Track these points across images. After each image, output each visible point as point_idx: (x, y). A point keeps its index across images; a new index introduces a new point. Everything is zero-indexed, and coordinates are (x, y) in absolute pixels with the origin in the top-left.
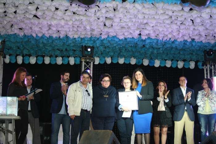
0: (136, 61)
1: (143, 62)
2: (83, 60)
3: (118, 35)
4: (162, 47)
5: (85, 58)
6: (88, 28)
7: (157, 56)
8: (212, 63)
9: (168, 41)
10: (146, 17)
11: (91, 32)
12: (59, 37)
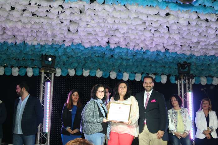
0: (103, 74)
1: (110, 75)
2: (43, 71)
3: (84, 42)
4: (133, 59)
5: (45, 69)
6: (49, 32)
7: (126, 69)
8: (187, 77)
9: (139, 51)
10: (117, 21)
11: (52, 38)
12: (16, 43)
